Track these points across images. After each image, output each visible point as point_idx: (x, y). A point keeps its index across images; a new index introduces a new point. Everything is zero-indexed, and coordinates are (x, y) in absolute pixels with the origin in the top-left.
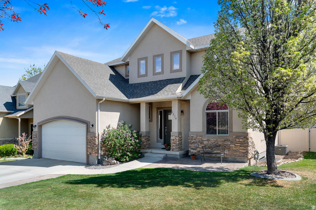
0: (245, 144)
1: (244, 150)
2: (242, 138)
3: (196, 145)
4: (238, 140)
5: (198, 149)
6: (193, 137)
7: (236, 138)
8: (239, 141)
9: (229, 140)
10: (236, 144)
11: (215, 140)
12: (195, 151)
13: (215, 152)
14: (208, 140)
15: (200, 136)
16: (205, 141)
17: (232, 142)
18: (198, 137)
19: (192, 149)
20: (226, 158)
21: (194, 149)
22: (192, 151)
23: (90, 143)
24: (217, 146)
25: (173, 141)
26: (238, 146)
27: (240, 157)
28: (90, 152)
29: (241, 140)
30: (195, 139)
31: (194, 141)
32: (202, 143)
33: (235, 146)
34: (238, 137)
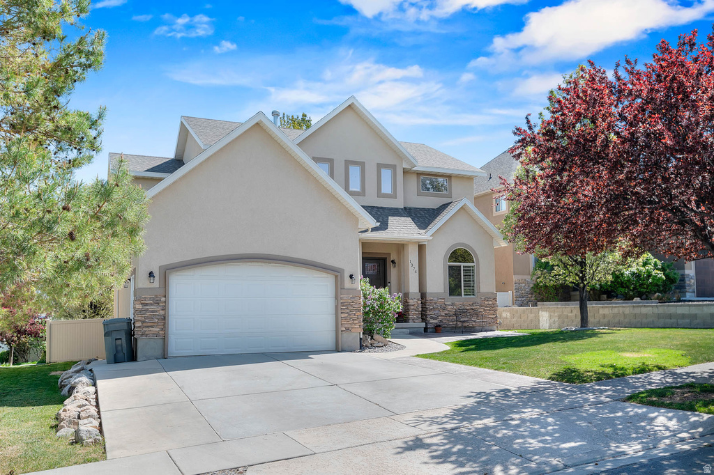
0: (495, 307)
1: (494, 314)
2: (491, 300)
3: (437, 312)
4: (487, 303)
5: (440, 318)
6: (432, 300)
7: (485, 299)
8: (488, 305)
9: (478, 303)
10: (485, 308)
11: (461, 303)
12: (436, 321)
14: (453, 304)
15: (442, 299)
16: (449, 305)
17: (481, 306)
18: (440, 300)
19: (431, 318)
21: (434, 319)
22: (432, 321)
23: (347, 308)
24: (464, 312)
25: (413, 307)
28: (346, 326)
29: (490, 303)
30: (435, 303)
31: (434, 306)
32: (444, 309)
33: (484, 310)
34: (487, 299)
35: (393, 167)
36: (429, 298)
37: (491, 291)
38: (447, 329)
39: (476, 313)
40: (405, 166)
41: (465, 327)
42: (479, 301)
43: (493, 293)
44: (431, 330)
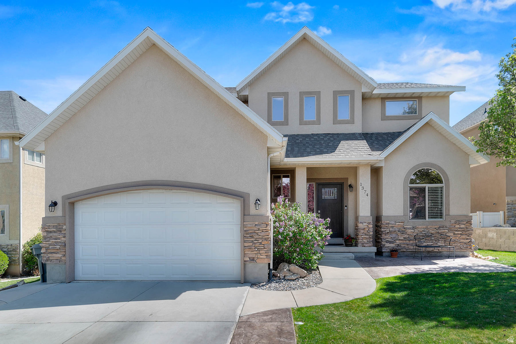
0: (469, 231)
1: (467, 239)
2: (464, 223)
3: (394, 235)
4: (458, 226)
5: (397, 241)
6: (388, 224)
7: (456, 223)
8: (459, 228)
9: (446, 227)
10: (456, 232)
11: (424, 227)
12: (392, 245)
13: (425, 244)
14: (413, 228)
15: (401, 222)
16: (410, 229)
17: (450, 230)
18: (398, 224)
19: (387, 242)
20: (440, 252)
21: (390, 242)
22: (387, 245)
23: (252, 237)
24: (428, 236)
25: (362, 231)
26: (458, 234)
27: (462, 249)
28: (251, 256)
29: (463, 226)
30: (392, 227)
31: (391, 229)
32: (403, 233)
33: (454, 234)
34: (458, 222)
35: (352, 93)
36: (384, 221)
37: (464, 213)
38: (405, 253)
39: (445, 238)
40: (364, 90)
41: (429, 252)
42: (448, 224)
43: (467, 216)
44: (387, 254)
